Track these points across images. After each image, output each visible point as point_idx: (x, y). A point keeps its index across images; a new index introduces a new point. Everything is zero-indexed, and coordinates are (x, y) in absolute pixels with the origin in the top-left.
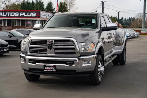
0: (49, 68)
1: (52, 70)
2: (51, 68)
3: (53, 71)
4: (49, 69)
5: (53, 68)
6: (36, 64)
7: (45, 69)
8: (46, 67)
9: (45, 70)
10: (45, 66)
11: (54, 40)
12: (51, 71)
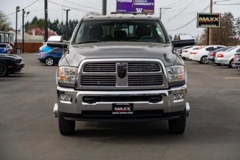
0: (121, 109)
1: (127, 111)
2: (125, 109)
3: (128, 113)
4: (121, 111)
5: (129, 109)
6: (97, 103)
7: (114, 111)
8: (116, 108)
9: (113, 113)
10: (114, 106)
11: (129, 63)
12: (125, 113)
